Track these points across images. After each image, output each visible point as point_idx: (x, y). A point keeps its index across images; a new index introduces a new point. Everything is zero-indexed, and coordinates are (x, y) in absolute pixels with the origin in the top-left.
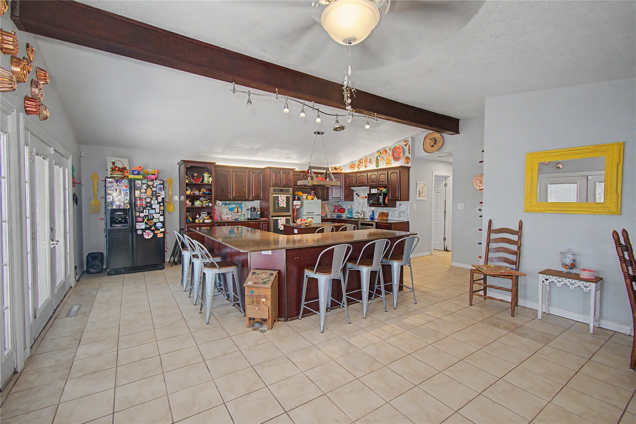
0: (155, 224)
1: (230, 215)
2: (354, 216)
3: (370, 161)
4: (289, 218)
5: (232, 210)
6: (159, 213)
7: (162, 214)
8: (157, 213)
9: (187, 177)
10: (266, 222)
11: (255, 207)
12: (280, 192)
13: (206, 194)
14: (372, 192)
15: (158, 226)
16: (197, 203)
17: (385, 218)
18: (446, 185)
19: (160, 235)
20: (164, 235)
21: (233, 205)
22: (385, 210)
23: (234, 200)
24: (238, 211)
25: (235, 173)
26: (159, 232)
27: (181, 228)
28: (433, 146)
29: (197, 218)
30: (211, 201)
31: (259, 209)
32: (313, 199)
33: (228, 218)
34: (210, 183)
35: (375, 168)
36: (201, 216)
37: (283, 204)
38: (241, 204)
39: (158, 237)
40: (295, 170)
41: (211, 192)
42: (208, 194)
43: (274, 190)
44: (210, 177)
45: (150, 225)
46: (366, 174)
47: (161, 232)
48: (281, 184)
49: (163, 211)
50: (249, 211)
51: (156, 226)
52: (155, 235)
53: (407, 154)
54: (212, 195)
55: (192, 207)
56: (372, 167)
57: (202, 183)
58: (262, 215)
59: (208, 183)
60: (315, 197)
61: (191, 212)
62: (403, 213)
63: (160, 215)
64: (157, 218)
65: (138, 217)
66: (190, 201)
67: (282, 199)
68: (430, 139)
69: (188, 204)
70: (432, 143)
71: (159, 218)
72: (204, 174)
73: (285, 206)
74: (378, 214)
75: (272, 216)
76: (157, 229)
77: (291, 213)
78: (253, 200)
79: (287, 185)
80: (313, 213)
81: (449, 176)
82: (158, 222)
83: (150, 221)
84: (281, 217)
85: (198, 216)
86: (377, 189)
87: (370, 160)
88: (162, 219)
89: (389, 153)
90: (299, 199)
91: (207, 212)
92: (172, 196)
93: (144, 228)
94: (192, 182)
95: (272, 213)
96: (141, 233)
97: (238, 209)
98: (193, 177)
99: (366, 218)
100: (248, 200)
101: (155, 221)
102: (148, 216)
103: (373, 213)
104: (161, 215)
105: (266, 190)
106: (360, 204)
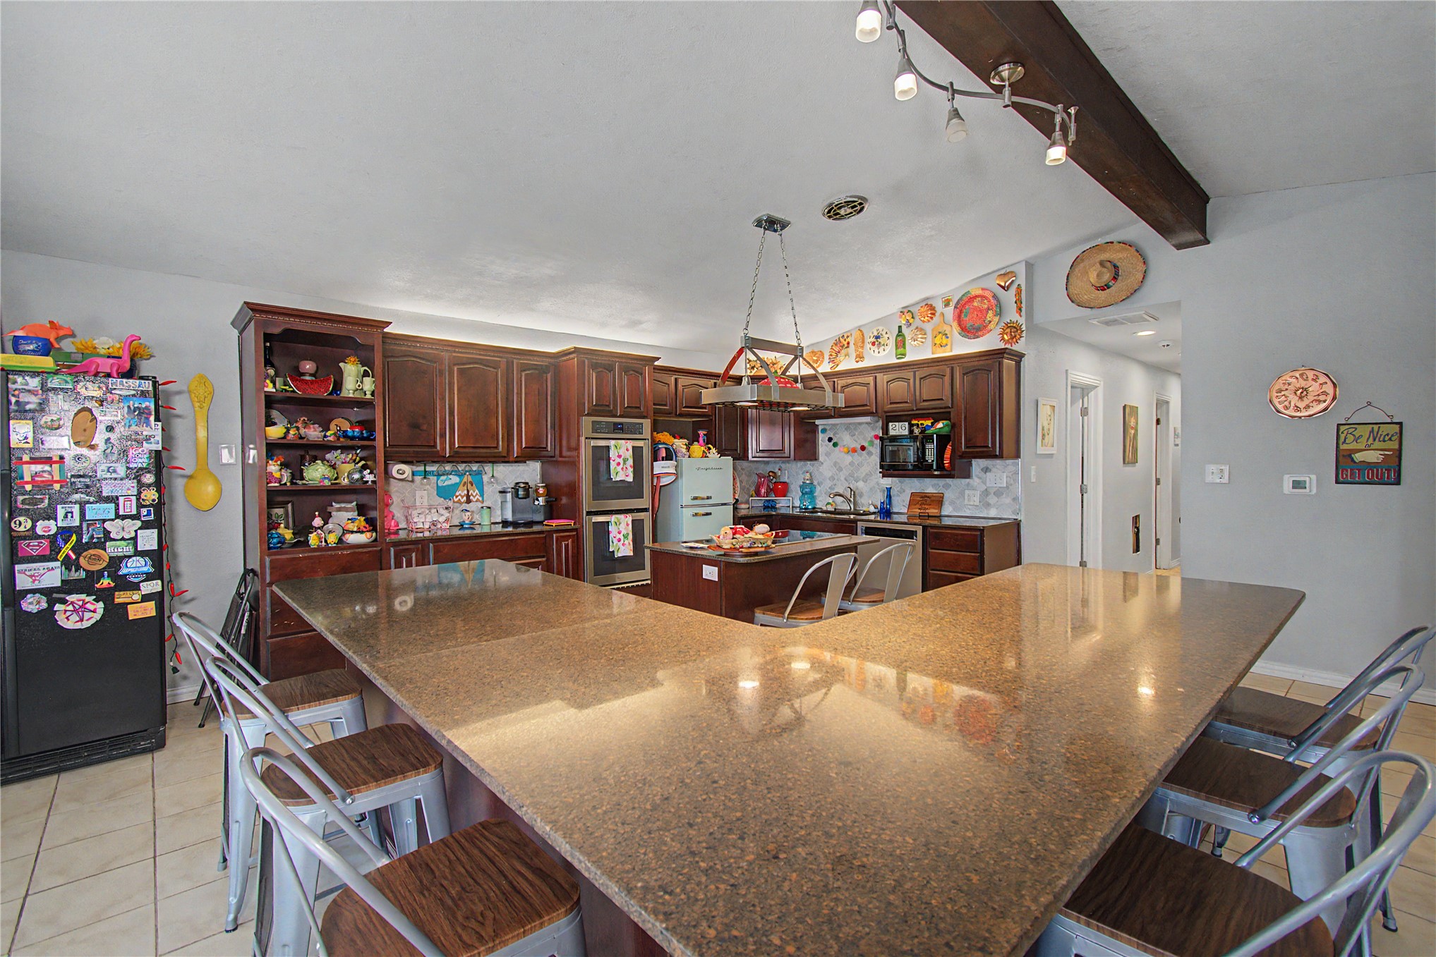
0: (116, 562)
1: (442, 511)
2: (821, 504)
3: (874, 340)
4: (641, 515)
5: (445, 493)
6: (133, 517)
7: (152, 517)
8: (124, 518)
9: (271, 372)
10: (571, 534)
11: (527, 483)
12: (614, 433)
13: (353, 438)
14: (892, 433)
15: (132, 571)
16: (316, 473)
17: (933, 511)
18: (1084, 412)
19: (142, 611)
20: (160, 608)
21: (451, 476)
22: (929, 486)
23: (458, 457)
24: (468, 496)
25: (458, 364)
26: (137, 597)
27: (249, 567)
28: (1104, 288)
29: (317, 529)
30: (369, 463)
31: (541, 490)
32: (704, 456)
33: (434, 524)
34: (368, 396)
35: (894, 361)
36: (330, 521)
37: (621, 472)
38: (479, 473)
39: (130, 619)
40: (656, 363)
41: (372, 430)
42: (362, 438)
43: (596, 427)
44: (366, 374)
45: (87, 572)
46: (870, 380)
47: (146, 598)
48: (615, 406)
49: (159, 507)
50: (509, 496)
51: (124, 571)
52: (115, 613)
53: (1012, 316)
54: (374, 440)
55: (294, 488)
56: (885, 356)
57: (334, 397)
58: (552, 510)
59: (358, 395)
60: (709, 449)
61: (290, 505)
62: (998, 493)
63: (139, 524)
64: (123, 539)
65: (25, 538)
66: (284, 465)
67: (619, 456)
68: (1102, 264)
69: (277, 475)
70: (1107, 276)
71: (135, 539)
72: (341, 365)
73: (630, 479)
74: (907, 498)
75: (589, 513)
76: (125, 584)
77: (645, 502)
78: (521, 459)
79: (634, 411)
80: (708, 498)
81: (1097, 387)
82: (130, 557)
83: (92, 552)
84: (617, 516)
85: (318, 522)
86: (907, 424)
87: (877, 337)
88: (149, 540)
89: (943, 314)
90: (669, 457)
91: (355, 503)
92: (212, 446)
93: (59, 584)
94: (294, 391)
95: (586, 502)
96: (45, 605)
97: (468, 491)
98: (297, 374)
99: (865, 509)
100: (506, 460)
101: (113, 549)
102: (78, 531)
103: (889, 497)
104: (146, 526)
105: (564, 426)
106: (840, 469)
